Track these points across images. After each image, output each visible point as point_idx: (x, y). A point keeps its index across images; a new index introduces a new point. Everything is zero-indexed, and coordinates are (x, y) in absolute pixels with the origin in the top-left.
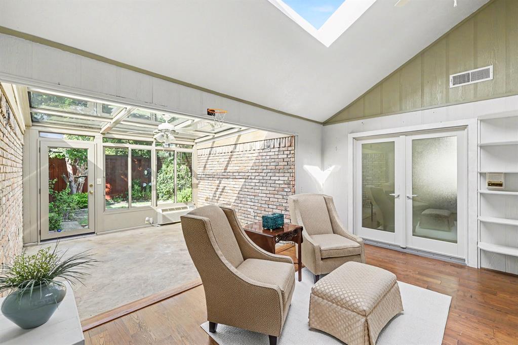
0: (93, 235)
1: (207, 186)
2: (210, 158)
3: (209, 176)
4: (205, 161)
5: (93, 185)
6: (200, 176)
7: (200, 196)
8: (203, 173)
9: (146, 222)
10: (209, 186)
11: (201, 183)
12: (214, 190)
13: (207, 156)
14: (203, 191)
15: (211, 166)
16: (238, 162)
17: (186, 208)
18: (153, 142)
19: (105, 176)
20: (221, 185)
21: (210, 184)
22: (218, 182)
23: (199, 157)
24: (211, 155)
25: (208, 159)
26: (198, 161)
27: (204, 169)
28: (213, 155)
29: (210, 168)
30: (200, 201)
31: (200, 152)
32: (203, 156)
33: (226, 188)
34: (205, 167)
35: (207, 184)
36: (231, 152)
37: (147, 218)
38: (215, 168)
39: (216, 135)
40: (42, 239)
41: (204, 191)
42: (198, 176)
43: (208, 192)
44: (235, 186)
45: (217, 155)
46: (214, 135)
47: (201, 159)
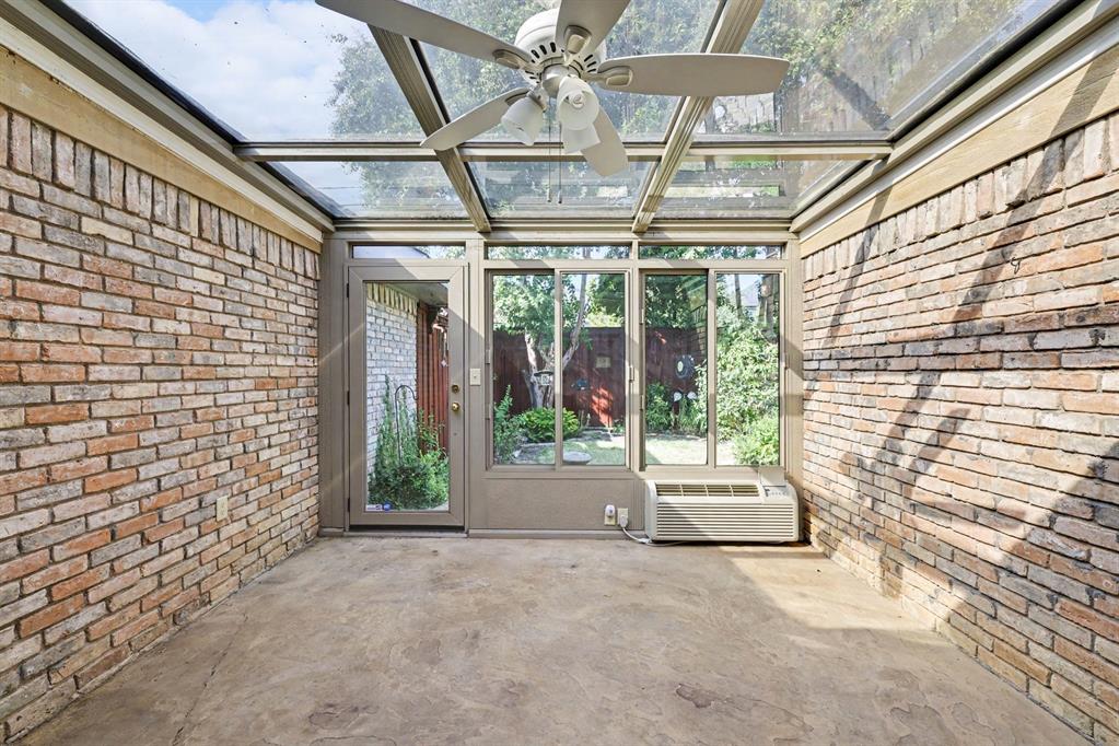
0: (459, 535)
1: (843, 410)
2: (861, 280)
3: (857, 364)
4: (835, 299)
5: (461, 387)
6: (814, 365)
7: (812, 447)
8: (826, 354)
9: (607, 522)
10: (854, 412)
11: (815, 396)
12: (885, 429)
13: (848, 273)
14: (824, 429)
15: (867, 314)
16: (1088, 252)
17: (750, 490)
18: (629, 245)
19: (490, 361)
20: (926, 408)
21: (860, 400)
22: (910, 391)
23: (809, 286)
24: (867, 266)
25: (851, 288)
26: (806, 307)
27: (833, 337)
28: (882, 261)
29: (864, 328)
30: (813, 468)
31: (812, 268)
32: (827, 280)
33: (964, 427)
34: (835, 325)
35: (845, 399)
36: (1013, 206)
37: (610, 508)
38: (888, 324)
39: (897, 152)
40: (352, 523)
41: (832, 430)
42: (807, 365)
43: (851, 435)
44: (1049, 420)
45: (903, 253)
46: (886, 150)
47: (817, 293)
